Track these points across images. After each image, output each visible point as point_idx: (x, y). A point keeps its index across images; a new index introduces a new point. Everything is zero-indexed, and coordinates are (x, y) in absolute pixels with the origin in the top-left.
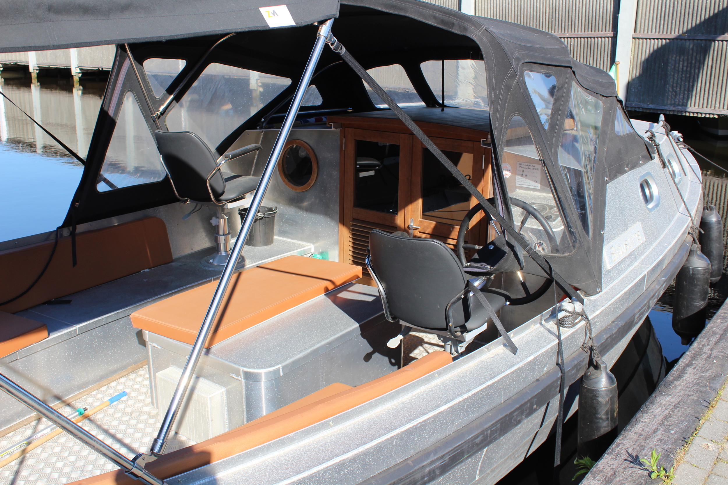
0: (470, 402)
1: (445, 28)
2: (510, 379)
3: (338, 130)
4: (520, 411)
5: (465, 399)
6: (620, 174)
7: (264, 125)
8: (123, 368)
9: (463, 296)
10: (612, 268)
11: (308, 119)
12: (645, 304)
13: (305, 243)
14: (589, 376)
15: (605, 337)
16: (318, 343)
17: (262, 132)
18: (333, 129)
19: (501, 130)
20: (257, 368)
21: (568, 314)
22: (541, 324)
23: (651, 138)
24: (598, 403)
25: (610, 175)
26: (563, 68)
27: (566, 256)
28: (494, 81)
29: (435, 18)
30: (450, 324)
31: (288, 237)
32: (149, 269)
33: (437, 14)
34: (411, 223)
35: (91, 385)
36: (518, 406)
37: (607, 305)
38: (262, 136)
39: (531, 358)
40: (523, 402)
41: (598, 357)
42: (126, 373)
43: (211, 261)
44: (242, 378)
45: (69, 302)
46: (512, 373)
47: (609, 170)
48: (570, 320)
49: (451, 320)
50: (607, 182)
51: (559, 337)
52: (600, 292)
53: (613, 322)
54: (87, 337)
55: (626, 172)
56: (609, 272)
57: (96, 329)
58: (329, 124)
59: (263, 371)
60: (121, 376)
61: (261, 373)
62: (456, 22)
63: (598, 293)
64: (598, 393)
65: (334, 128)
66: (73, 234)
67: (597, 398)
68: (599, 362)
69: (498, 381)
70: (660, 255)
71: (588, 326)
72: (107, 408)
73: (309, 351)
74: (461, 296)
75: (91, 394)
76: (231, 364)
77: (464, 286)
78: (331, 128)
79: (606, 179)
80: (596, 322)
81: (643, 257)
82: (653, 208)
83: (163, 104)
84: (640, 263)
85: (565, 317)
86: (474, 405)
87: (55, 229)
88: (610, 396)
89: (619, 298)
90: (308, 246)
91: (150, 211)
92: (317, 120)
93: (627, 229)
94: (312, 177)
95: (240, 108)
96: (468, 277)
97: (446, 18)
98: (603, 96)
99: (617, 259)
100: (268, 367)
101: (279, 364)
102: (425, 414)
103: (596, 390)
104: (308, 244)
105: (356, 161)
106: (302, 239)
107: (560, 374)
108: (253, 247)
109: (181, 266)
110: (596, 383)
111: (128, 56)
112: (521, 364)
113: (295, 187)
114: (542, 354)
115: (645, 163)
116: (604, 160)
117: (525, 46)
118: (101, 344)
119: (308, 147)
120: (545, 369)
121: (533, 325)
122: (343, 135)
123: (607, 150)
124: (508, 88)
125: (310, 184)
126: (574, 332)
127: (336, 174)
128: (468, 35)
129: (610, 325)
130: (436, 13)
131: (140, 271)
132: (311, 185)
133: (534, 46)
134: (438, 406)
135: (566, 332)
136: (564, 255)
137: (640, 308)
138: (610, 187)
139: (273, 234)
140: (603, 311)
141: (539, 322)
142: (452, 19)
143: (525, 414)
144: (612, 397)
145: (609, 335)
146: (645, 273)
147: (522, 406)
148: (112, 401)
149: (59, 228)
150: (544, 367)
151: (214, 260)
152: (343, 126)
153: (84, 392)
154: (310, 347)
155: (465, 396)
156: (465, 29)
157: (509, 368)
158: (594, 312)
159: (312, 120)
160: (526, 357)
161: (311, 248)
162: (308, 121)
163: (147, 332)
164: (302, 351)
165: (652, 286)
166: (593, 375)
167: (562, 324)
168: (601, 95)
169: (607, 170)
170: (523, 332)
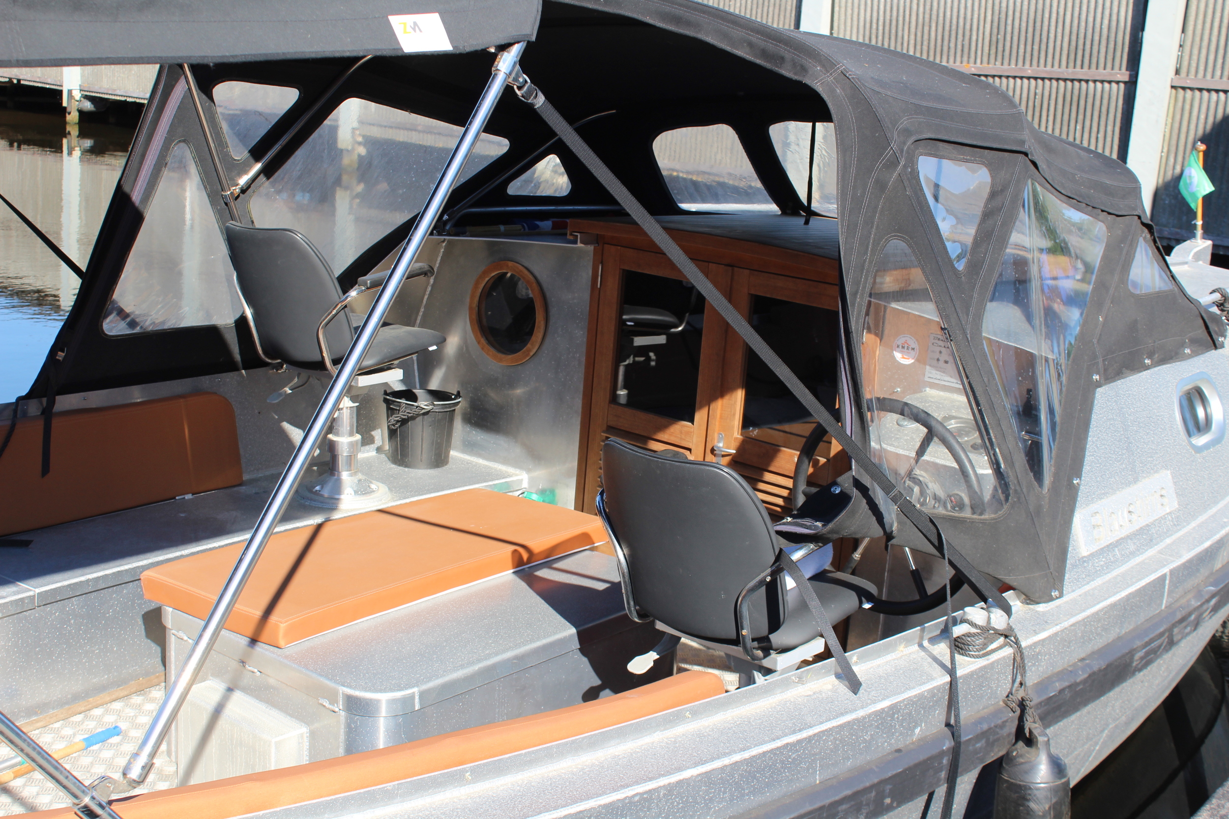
0: (746, 771)
1: (768, 65)
2: (835, 739)
3: (591, 248)
4: (853, 803)
5: (736, 762)
6: (1132, 370)
7: (448, 227)
8: (121, 683)
9: (768, 579)
10: (1092, 555)
11: (538, 223)
12: (1161, 635)
13: (510, 470)
14: (1015, 757)
15: (1058, 686)
16: (497, 654)
17: (443, 241)
18: (579, 245)
19: (863, 266)
20: (370, 690)
21: (973, 630)
22: (921, 645)
23: (1222, 304)
24: (1028, 814)
25: (1105, 370)
26: (1006, 154)
27: (986, 520)
28: (853, 171)
29: (751, 45)
30: (744, 632)
31: (479, 455)
32: (193, 494)
33: (755, 39)
34: (719, 442)
35: (53, 709)
36: (848, 792)
37: (1066, 624)
38: (443, 250)
39: (885, 704)
40: (860, 787)
41: (1034, 722)
42: (126, 693)
43: (318, 488)
44: (341, 707)
45: (26, 544)
46: (841, 727)
47: (1104, 361)
48: (979, 641)
49: (746, 622)
50: (1099, 385)
51: (952, 672)
52: (1057, 598)
53: (1082, 660)
54: (55, 613)
55: (1147, 368)
56: (1084, 562)
57: (74, 599)
58: (571, 235)
59: (383, 698)
60: (114, 697)
61: (378, 701)
62: (788, 56)
63: (1051, 599)
64: (1029, 792)
65: (581, 242)
66: (47, 413)
67: (1027, 803)
68: (1036, 732)
69: (809, 739)
70: (1207, 539)
71: (1018, 659)
72: (79, 756)
73: (476, 667)
74: (765, 577)
75: (51, 726)
76: (322, 679)
77: (773, 559)
78: (576, 243)
79: (1096, 377)
80: (1038, 654)
81: (1168, 541)
82: (1206, 446)
83: (246, 172)
84: (1160, 552)
85: (969, 635)
86: (754, 777)
87: (14, 400)
88: (1054, 800)
89: (1097, 613)
90: (517, 475)
91: (206, 381)
92: (555, 226)
93: (1136, 480)
94: (533, 338)
95: (401, 192)
96: (783, 543)
97: (770, 46)
98: (1109, 213)
99: (1106, 538)
100: (392, 690)
101: (413, 687)
102: (651, 779)
103: (1025, 786)
104: (518, 471)
105: (621, 313)
106: (506, 461)
107: (948, 744)
108: (406, 469)
109: (257, 493)
110: (1026, 772)
111: (184, 73)
112: (861, 713)
113: (500, 355)
114: (909, 699)
115: (1195, 354)
116: (1095, 341)
117: (928, 109)
118: (81, 629)
119: (531, 277)
120: (917, 731)
121: (903, 645)
122: (600, 259)
123: (1105, 320)
124: (881, 186)
125: (529, 351)
126: (985, 667)
127: (580, 335)
128: (807, 81)
129: (1074, 665)
130: (752, 36)
131: (174, 498)
132: (532, 354)
133: (949, 107)
134: (680, 769)
135: (966, 665)
136: (983, 517)
137: (1147, 639)
138: (1104, 397)
139: (448, 446)
140: (1056, 634)
141: (917, 641)
142: (783, 51)
143: (864, 811)
144: (1056, 803)
145: (1066, 684)
146: (1166, 570)
147: (856, 794)
148: (90, 741)
149: (20, 399)
150: (915, 727)
151: (322, 488)
152: (598, 241)
153: (37, 721)
154: (479, 661)
155: (737, 757)
156: (804, 69)
157: (837, 717)
158: (1036, 633)
159: (546, 225)
160: (874, 702)
161: (522, 480)
162: (538, 227)
163: (170, 609)
164: (462, 667)
165: (1183, 601)
166: (1021, 756)
167: (962, 649)
168: (1103, 211)
169: (1100, 360)
170: (879, 657)
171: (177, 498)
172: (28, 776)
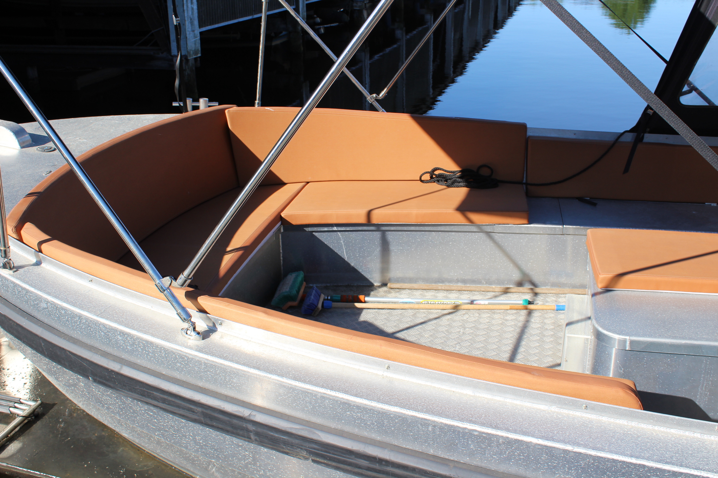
20: (604, 327)
54: (576, 240)
100: (614, 332)
101: (628, 336)
148: (558, 308)
149: (625, 132)
171: (706, 204)
172: (518, 311)
